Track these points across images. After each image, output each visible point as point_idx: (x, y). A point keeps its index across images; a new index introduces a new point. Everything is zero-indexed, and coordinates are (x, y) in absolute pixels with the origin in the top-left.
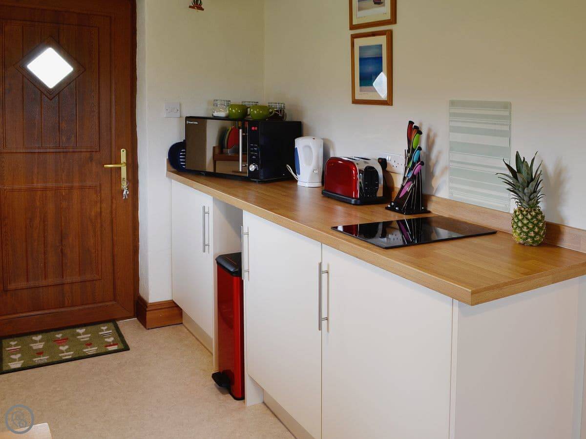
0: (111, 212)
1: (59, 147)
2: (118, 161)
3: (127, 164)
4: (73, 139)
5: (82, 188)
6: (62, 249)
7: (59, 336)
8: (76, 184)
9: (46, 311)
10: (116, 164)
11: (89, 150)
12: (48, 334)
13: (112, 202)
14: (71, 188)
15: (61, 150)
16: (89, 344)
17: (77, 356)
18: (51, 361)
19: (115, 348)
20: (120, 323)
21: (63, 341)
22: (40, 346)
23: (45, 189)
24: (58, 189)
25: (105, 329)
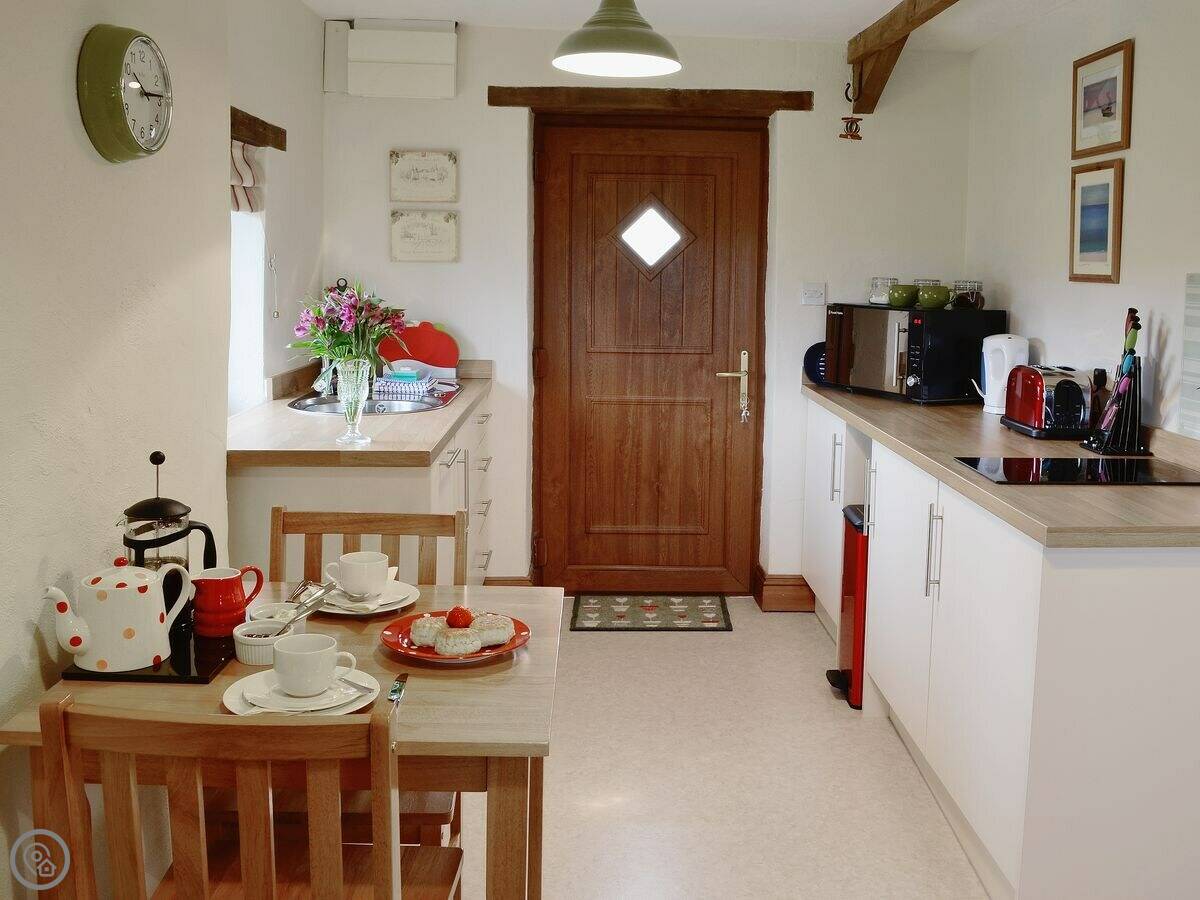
0: (725, 440)
1: (659, 347)
2: (736, 368)
3: (749, 373)
4: (677, 336)
5: (688, 404)
6: (658, 487)
7: (648, 601)
8: (680, 398)
9: (635, 568)
10: (733, 372)
11: (698, 351)
12: (637, 598)
13: (727, 427)
14: (673, 404)
15: (662, 351)
16: (682, 616)
17: (664, 626)
18: (632, 626)
19: (715, 625)
20: (730, 600)
21: (651, 608)
22: (623, 609)
23: (640, 403)
24: (656, 404)
25: (707, 602)
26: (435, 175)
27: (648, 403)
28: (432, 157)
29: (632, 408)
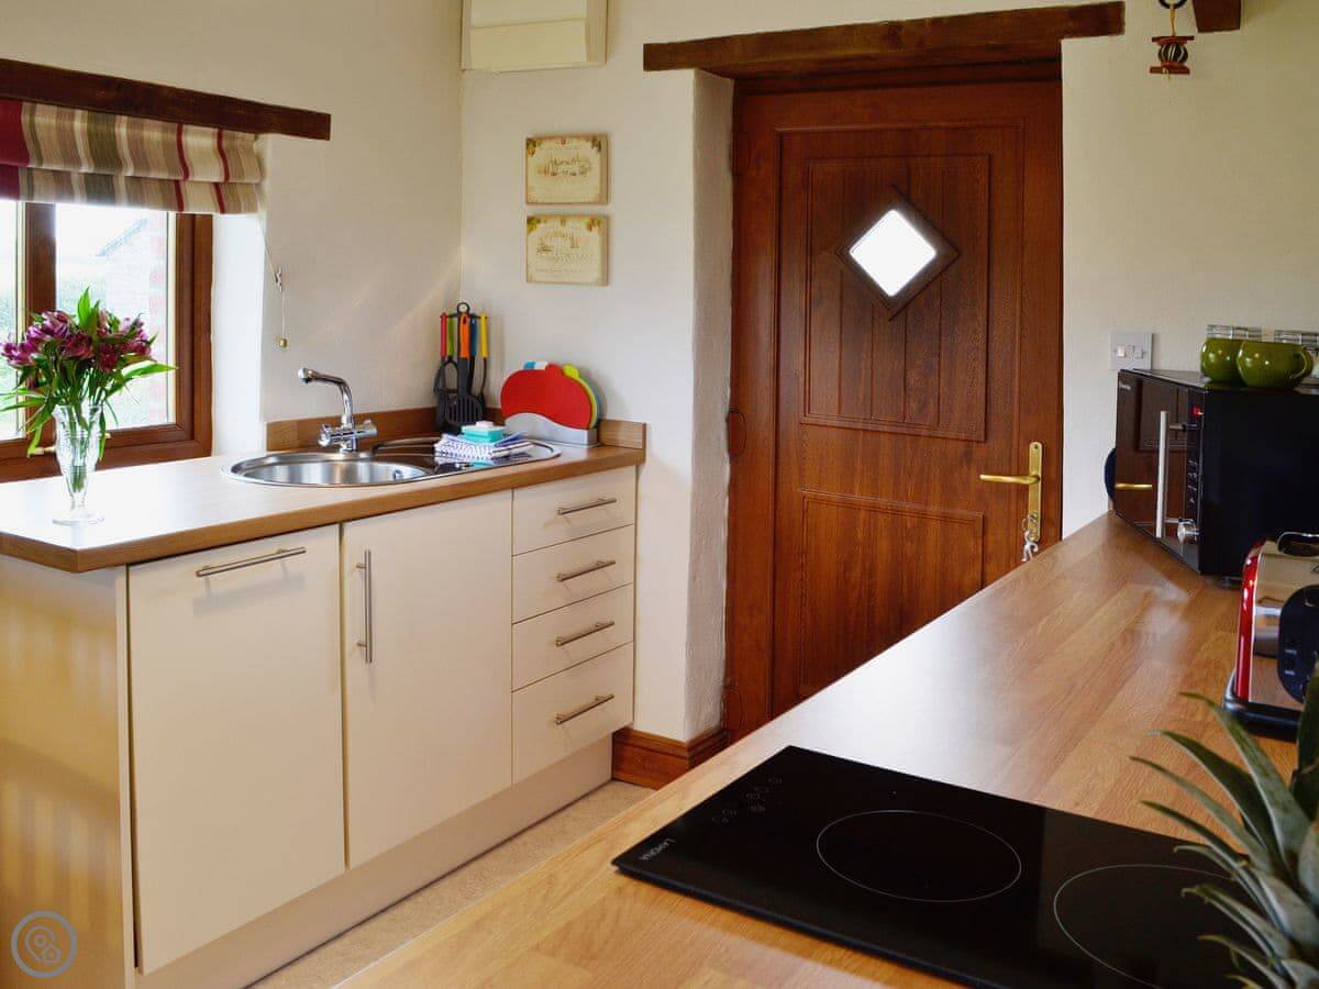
1: (903, 423)
2: (1022, 470)
3: (1041, 479)
4: (932, 407)
5: (946, 519)
8: (934, 509)
10: (1018, 475)
11: (963, 436)
14: (924, 516)
15: (905, 430)
23: (874, 508)
24: (896, 513)
26: (575, 168)
27: (885, 512)
28: (573, 143)
29: (862, 515)
